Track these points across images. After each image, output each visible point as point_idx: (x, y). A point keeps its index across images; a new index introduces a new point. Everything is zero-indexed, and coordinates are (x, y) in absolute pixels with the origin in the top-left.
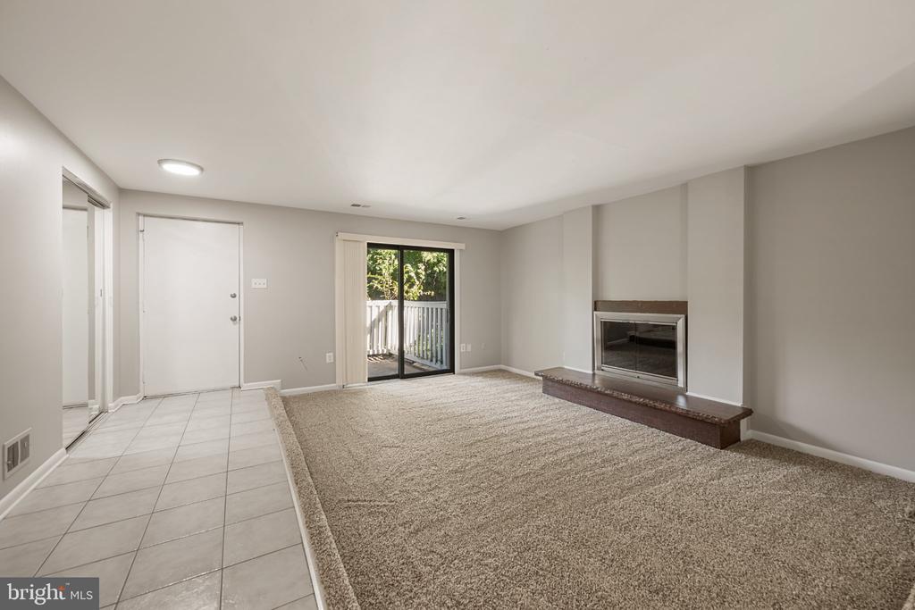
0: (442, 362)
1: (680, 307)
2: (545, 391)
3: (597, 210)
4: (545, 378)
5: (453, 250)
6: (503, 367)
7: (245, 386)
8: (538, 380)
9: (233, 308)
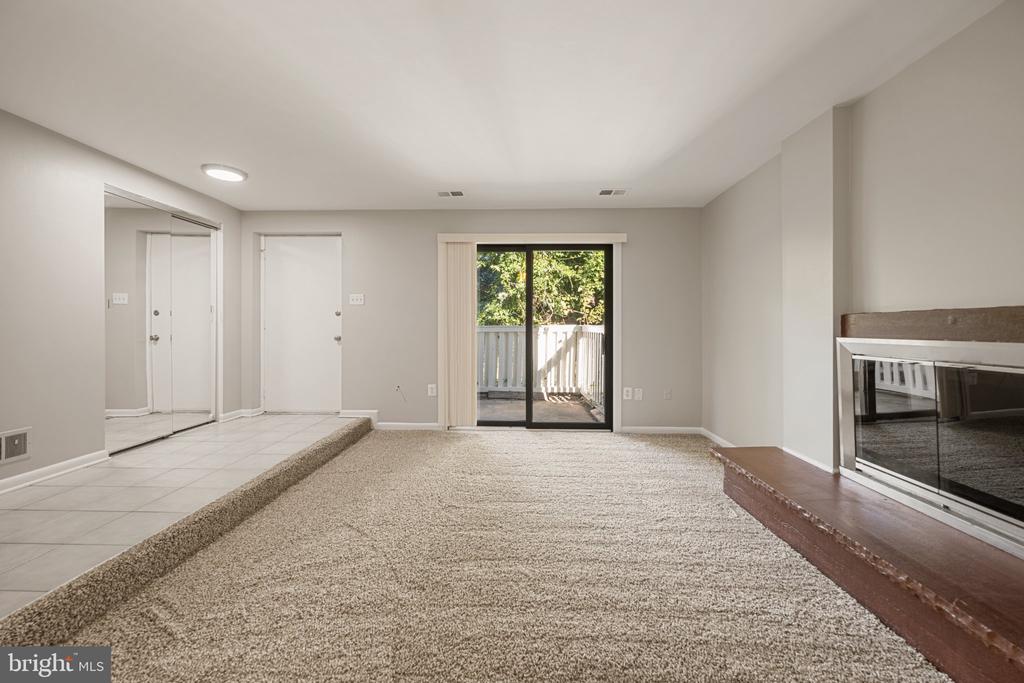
0: (597, 415)
2: (727, 489)
5: (611, 245)
6: (703, 431)
7: (342, 412)
9: (336, 326)
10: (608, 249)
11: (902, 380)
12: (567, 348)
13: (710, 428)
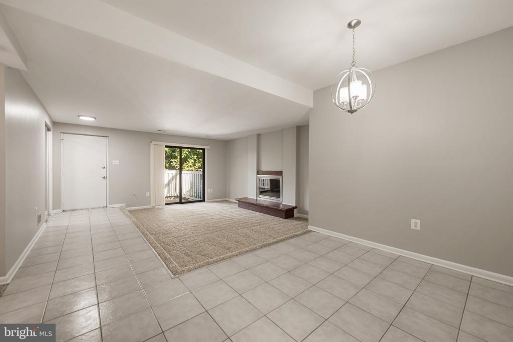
0: (201, 198)
1: (280, 173)
2: (239, 206)
3: (259, 136)
4: (239, 201)
5: (204, 149)
6: (227, 199)
7: (109, 206)
8: (236, 203)
9: (104, 173)
10: (204, 150)
11: (264, 185)
12: (172, 179)
13: (229, 198)
